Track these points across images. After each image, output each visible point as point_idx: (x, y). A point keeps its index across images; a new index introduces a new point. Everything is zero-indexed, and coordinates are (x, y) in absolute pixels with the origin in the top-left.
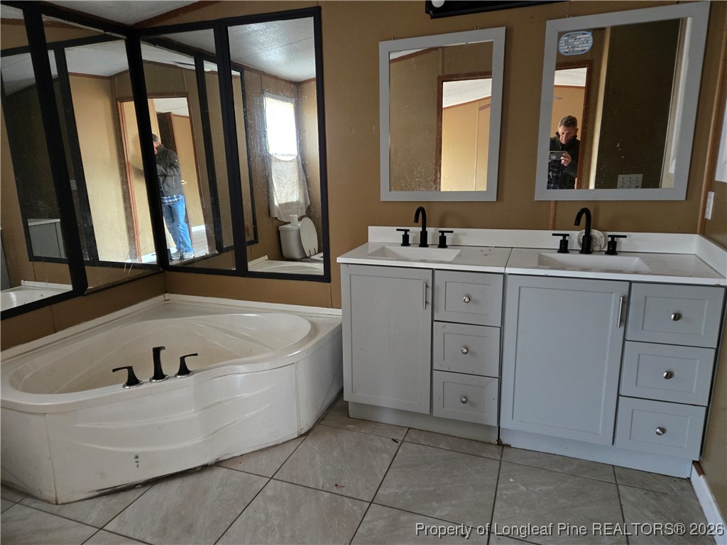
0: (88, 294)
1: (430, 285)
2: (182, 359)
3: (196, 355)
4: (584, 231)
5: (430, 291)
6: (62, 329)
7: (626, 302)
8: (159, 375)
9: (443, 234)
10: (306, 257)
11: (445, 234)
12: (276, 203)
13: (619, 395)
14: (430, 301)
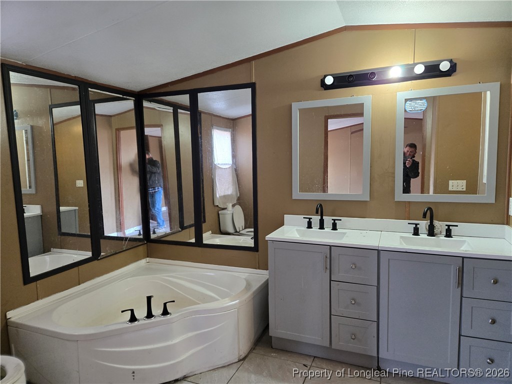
0: (101, 259)
1: (328, 256)
2: (165, 304)
3: (174, 301)
4: (429, 221)
5: (328, 260)
6: (83, 282)
7: (461, 271)
8: (150, 315)
9: (334, 221)
10: (236, 232)
11: (336, 221)
12: (218, 196)
13: (460, 335)
14: (328, 267)
